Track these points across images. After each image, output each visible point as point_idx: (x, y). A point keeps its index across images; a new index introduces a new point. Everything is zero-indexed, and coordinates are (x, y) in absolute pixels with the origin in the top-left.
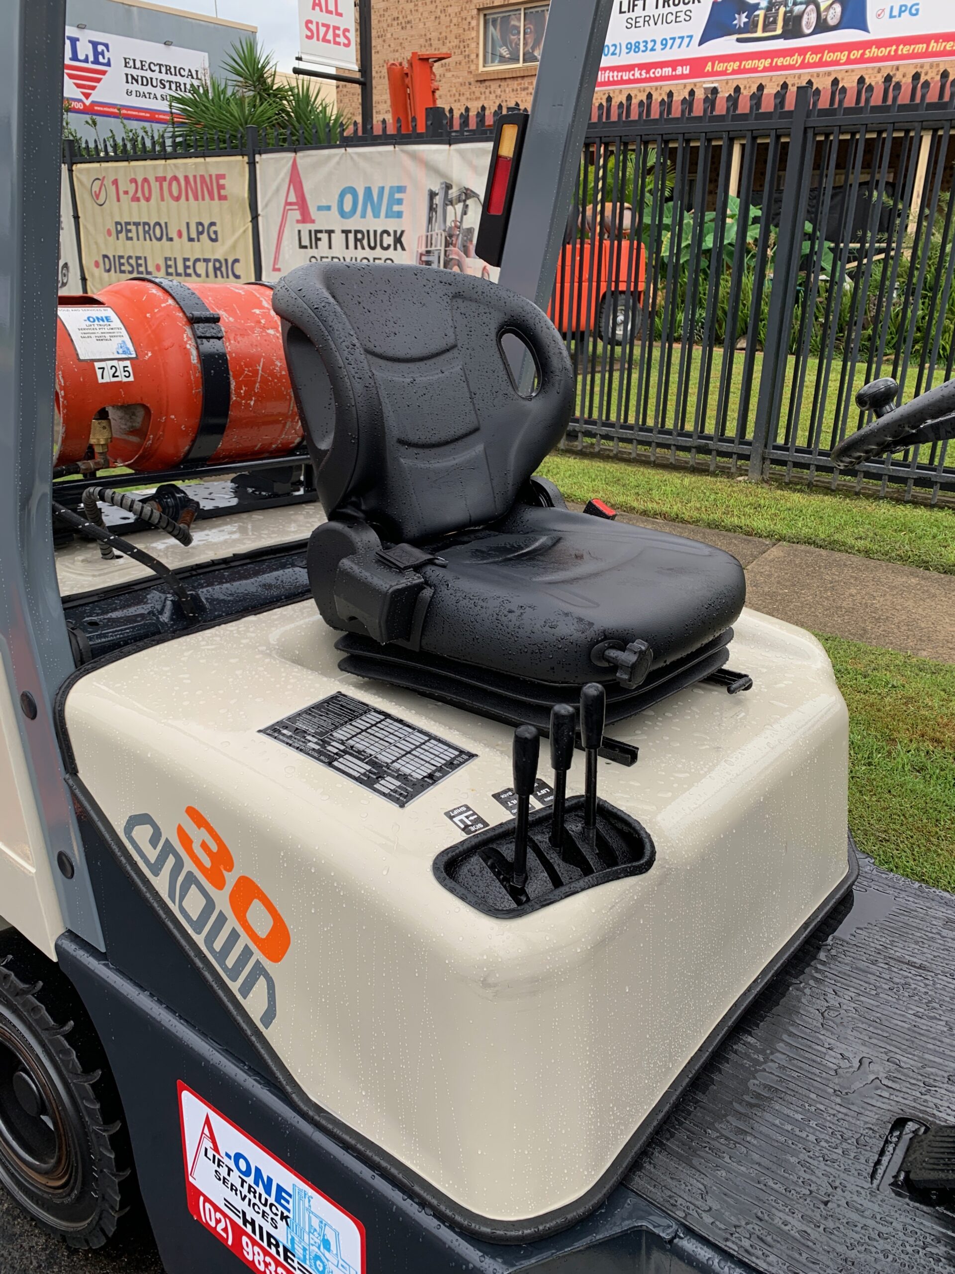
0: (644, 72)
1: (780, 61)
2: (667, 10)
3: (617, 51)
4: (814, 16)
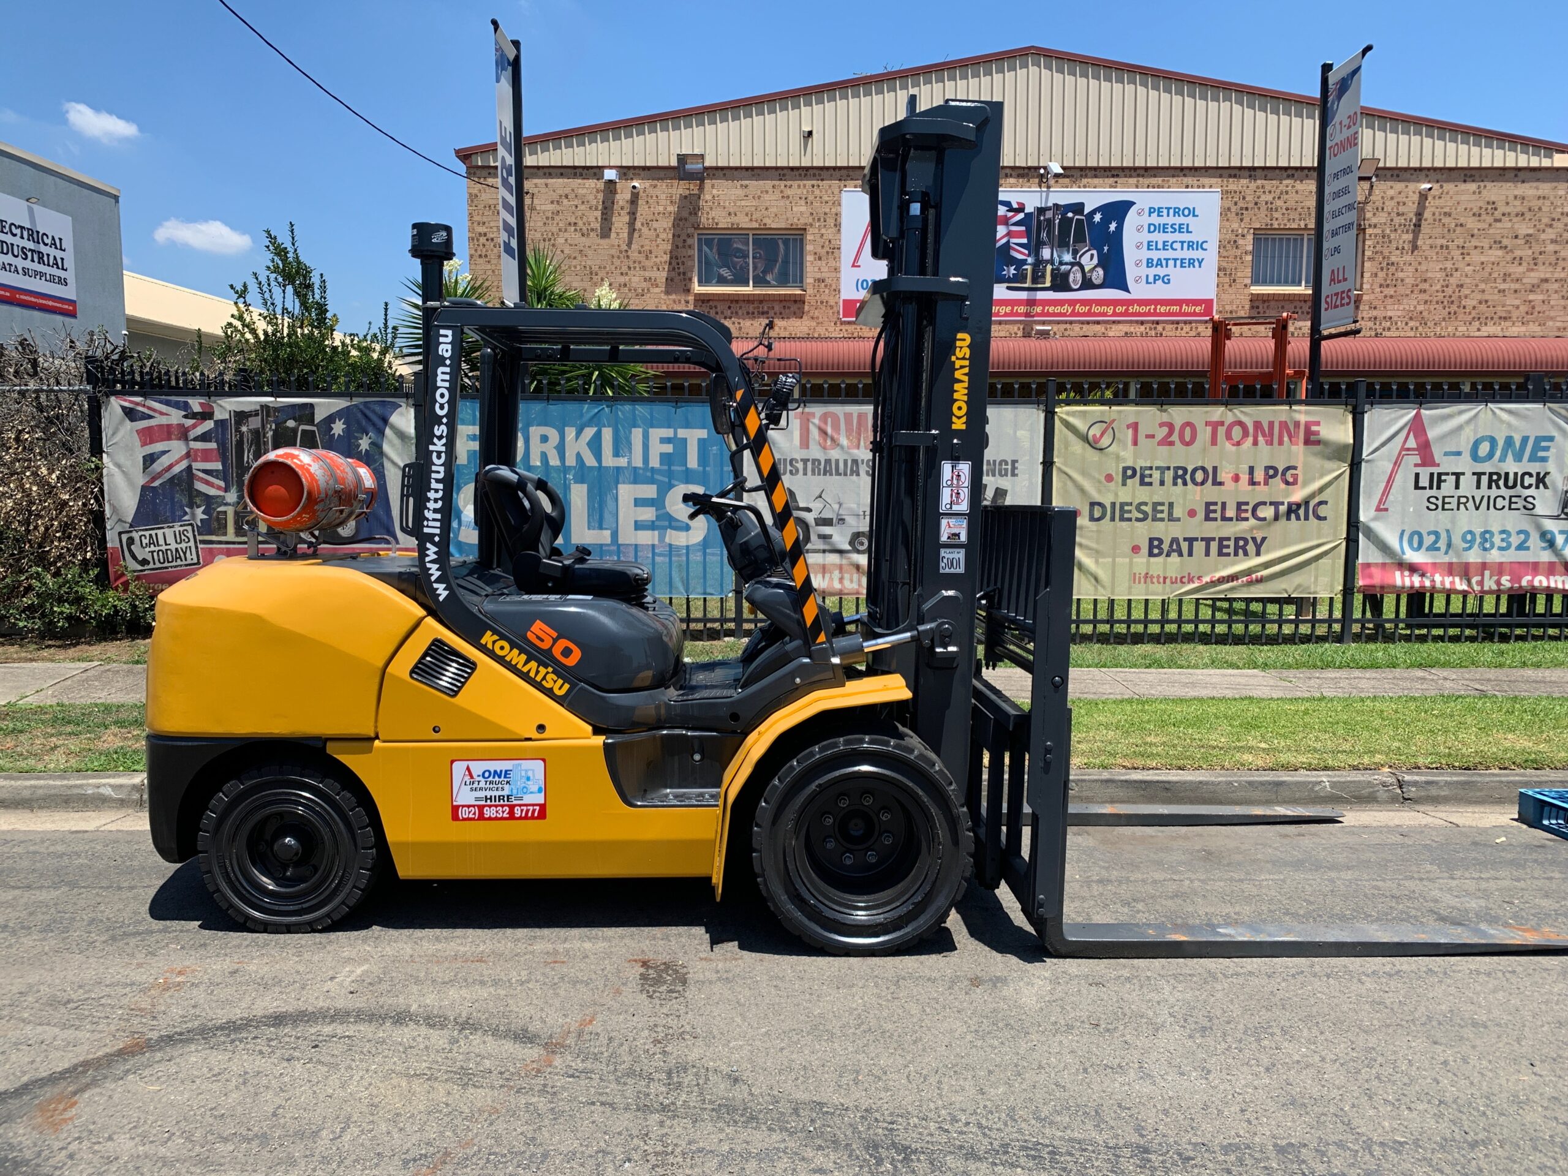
4: (1079, 276)
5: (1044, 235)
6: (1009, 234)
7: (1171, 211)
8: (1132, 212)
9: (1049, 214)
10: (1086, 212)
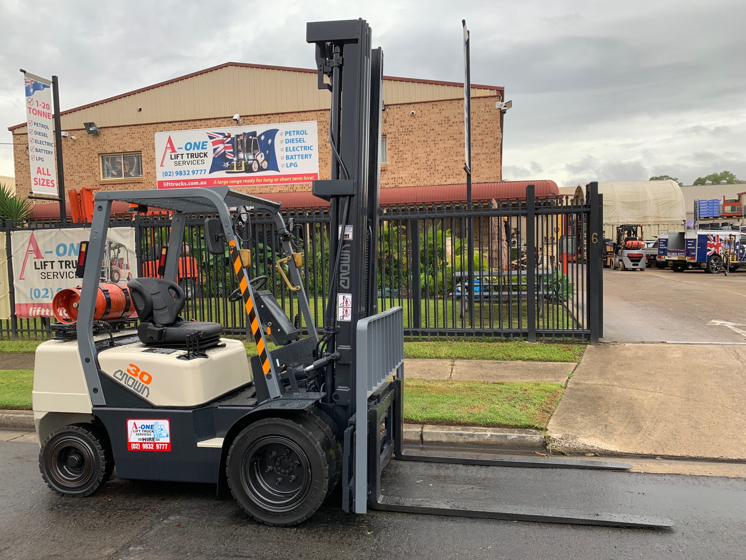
0: (185, 183)
1: (246, 181)
2: (193, 159)
3: (172, 174)
4: (257, 165)
5: (240, 147)
6: (225, 148)
7: (295, 133)
8: (278, 134)
9: (241, 138)
10: (257, 135)
